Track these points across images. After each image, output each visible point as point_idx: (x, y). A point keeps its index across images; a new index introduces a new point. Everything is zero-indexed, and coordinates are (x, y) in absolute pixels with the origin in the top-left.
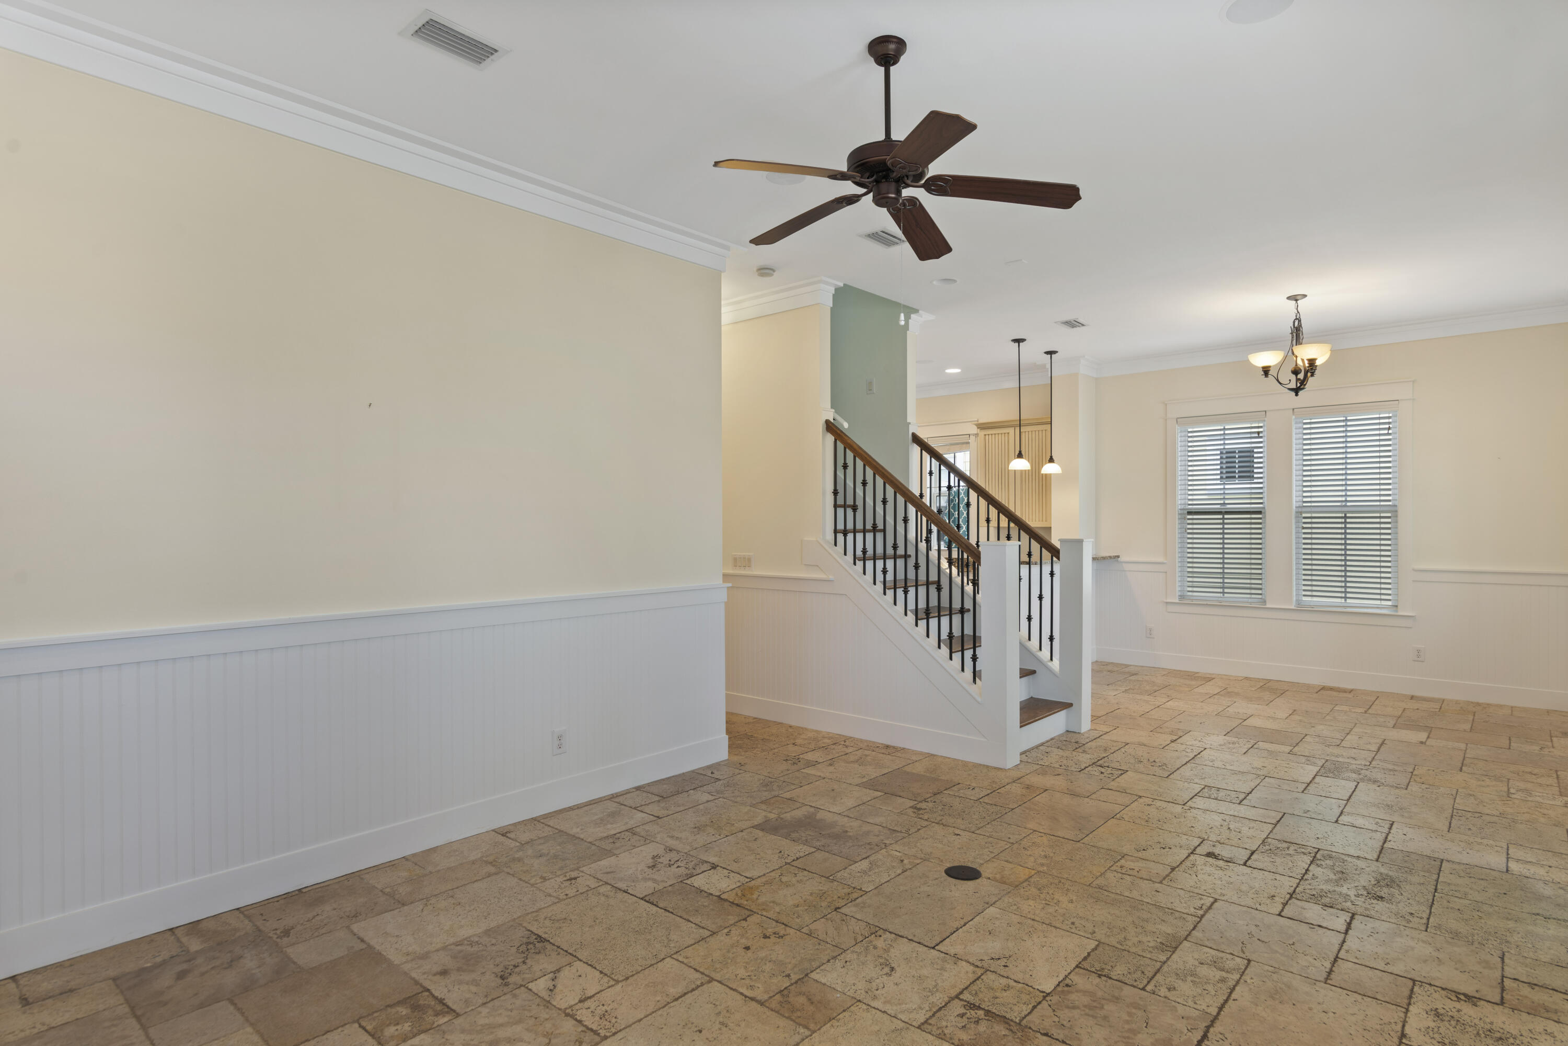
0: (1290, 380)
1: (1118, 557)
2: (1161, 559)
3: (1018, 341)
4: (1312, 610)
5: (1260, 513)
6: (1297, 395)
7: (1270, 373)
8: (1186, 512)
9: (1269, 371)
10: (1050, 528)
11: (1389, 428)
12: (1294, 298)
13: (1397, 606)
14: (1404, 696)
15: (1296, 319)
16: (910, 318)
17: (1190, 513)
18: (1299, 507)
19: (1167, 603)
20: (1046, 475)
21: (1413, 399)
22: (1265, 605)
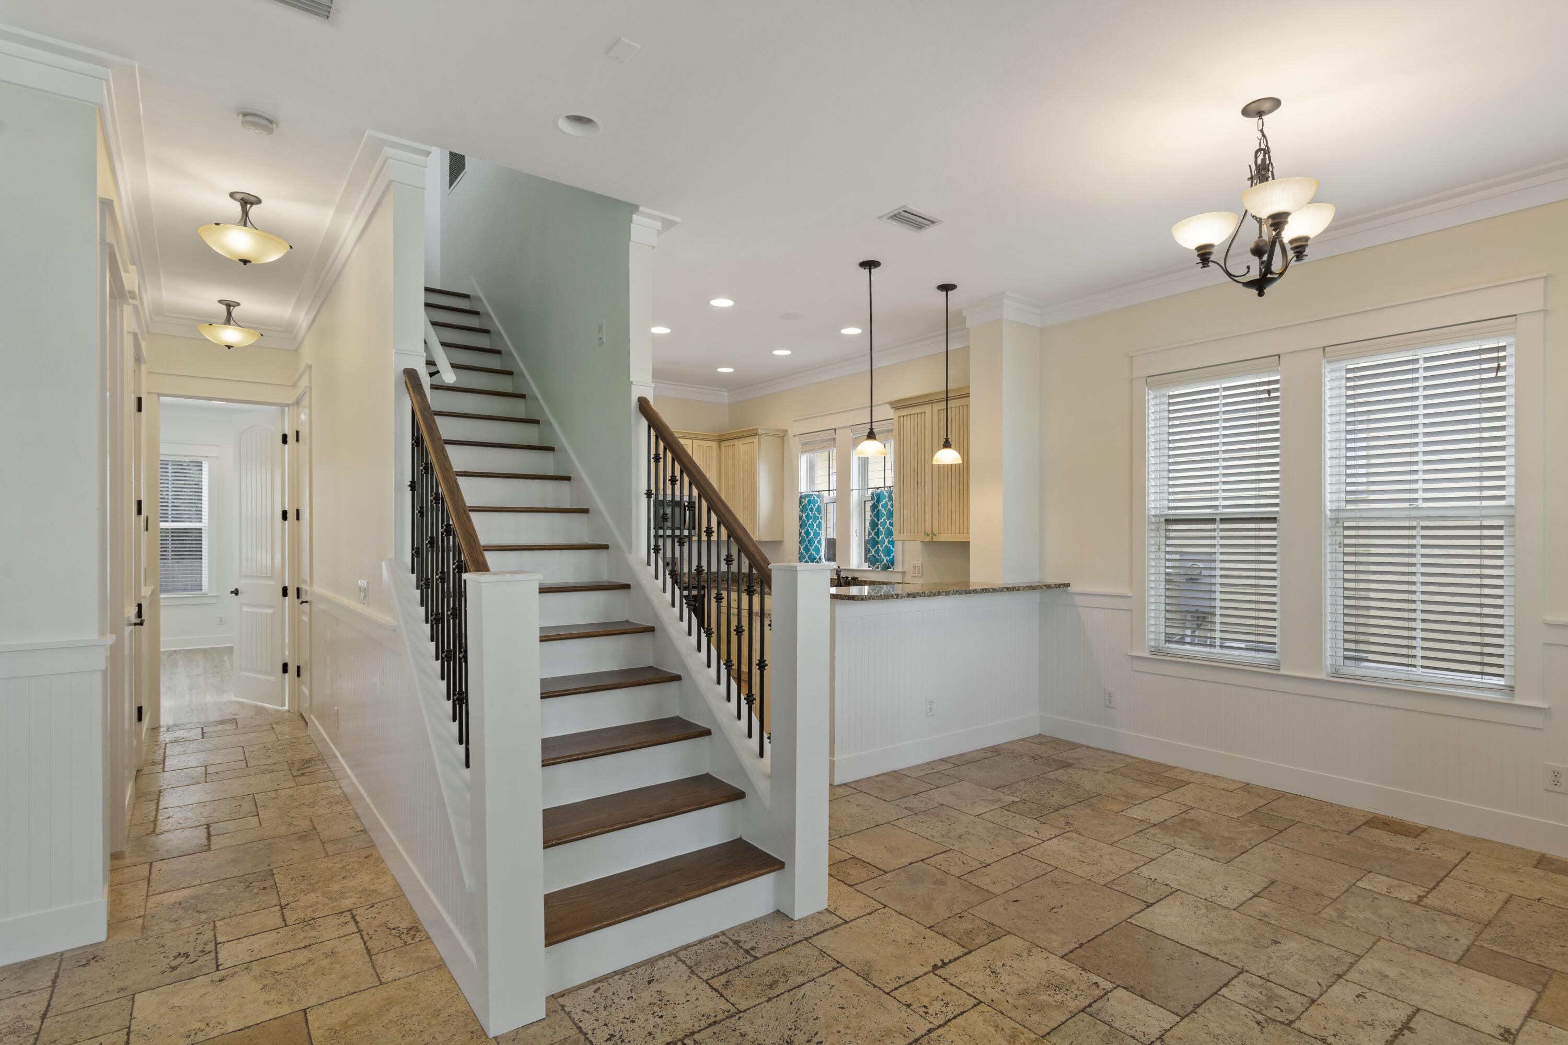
0: (1248, 267)
1: (1068, 585)
2: (1125, 591)
3: (870, 265)
4: (1357, 684)
5: (1273, 520)
6: (1261, 294)
7: (1212, 258)
8: (1163, 519)
9: (1210, 253)
10: (969, 542)
11: (1498, 369)
12: (1255, 110)
13: (1513, 687)
14: (1526, 853)
15: (1260, 150)
16: (631, 222)
17: (1168, 521)
18: (1338, 510)
19: (1133, 657)
20: (939, 466)
21: (1546, 310)
22: (1279, 670)
